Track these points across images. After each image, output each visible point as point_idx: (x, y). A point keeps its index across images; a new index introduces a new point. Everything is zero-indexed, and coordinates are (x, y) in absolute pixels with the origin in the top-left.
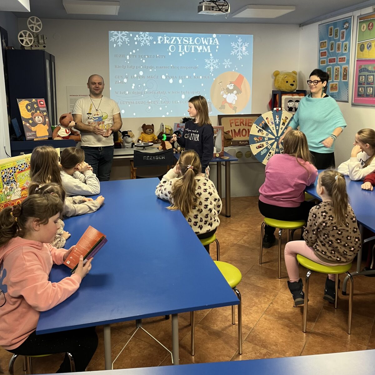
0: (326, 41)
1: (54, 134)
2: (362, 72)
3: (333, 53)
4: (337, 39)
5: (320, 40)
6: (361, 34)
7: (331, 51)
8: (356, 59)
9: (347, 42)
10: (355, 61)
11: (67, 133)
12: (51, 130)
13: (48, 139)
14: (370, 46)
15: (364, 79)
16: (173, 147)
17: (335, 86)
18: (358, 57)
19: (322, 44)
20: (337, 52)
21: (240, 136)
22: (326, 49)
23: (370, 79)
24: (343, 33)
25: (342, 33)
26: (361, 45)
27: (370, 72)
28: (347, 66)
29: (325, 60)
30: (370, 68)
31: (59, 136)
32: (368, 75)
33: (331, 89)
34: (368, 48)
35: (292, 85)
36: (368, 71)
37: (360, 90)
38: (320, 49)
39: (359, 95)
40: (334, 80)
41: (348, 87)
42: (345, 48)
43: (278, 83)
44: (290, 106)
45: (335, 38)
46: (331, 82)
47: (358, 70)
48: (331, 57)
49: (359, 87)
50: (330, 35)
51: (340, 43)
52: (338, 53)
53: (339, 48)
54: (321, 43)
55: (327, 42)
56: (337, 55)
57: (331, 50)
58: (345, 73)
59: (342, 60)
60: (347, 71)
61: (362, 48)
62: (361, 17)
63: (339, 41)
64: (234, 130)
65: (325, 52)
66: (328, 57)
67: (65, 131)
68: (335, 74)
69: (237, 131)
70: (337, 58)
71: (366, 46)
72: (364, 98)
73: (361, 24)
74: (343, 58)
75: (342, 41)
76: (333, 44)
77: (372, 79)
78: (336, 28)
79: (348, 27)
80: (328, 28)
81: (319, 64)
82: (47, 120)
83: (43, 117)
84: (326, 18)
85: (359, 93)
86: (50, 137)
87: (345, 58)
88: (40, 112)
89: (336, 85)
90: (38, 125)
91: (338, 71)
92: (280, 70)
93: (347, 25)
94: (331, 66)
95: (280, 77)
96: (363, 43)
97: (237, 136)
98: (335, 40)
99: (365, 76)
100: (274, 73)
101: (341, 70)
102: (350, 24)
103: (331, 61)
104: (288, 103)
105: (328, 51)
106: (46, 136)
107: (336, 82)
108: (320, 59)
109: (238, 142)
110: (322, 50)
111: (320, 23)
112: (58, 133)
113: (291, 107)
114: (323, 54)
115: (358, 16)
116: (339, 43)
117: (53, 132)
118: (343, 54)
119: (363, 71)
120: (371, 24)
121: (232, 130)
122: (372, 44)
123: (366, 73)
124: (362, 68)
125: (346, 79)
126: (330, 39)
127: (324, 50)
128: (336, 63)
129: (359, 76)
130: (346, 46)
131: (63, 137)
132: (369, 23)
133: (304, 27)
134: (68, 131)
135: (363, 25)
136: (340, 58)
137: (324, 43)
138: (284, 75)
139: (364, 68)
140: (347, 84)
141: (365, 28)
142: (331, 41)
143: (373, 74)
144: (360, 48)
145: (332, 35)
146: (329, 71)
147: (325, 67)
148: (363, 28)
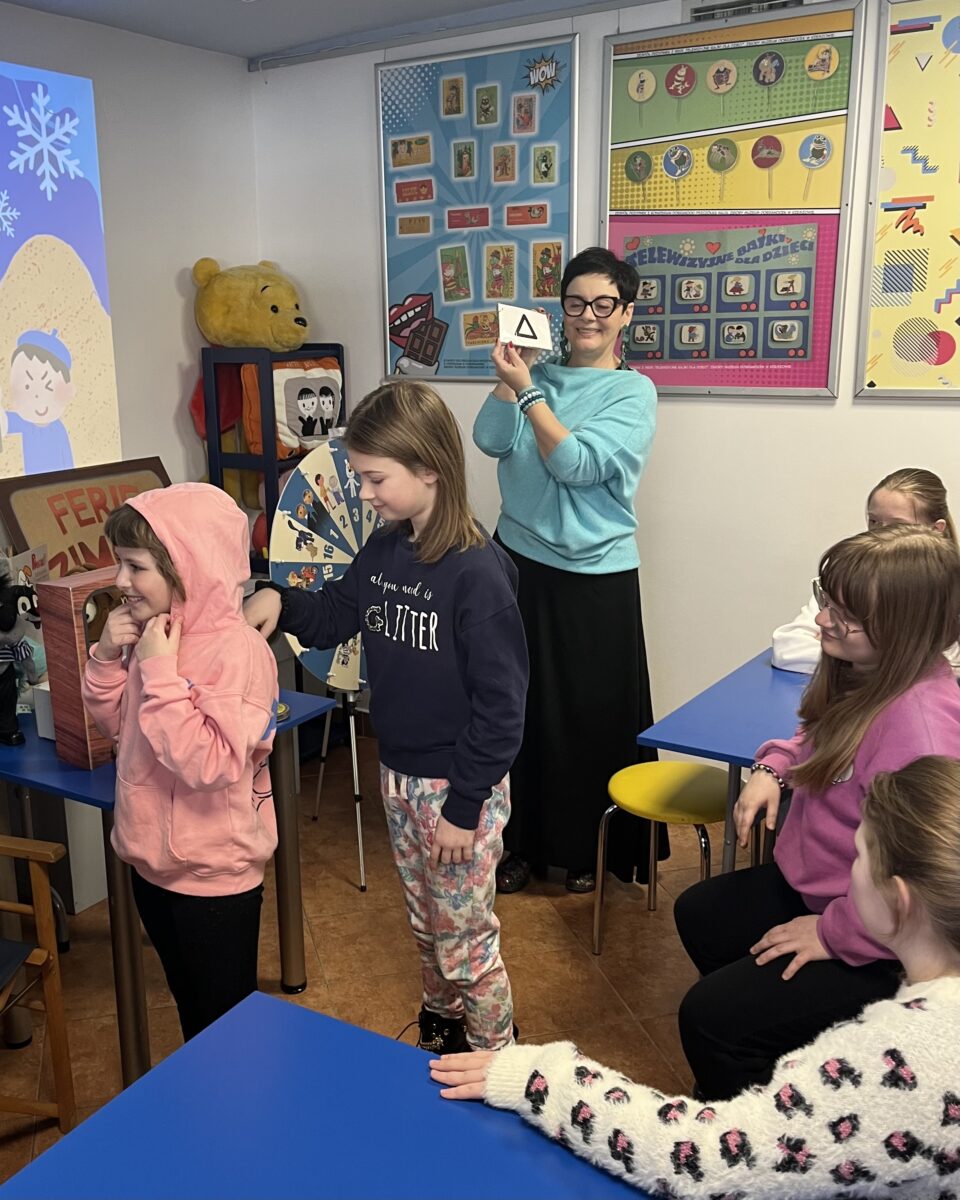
0: (428, 134)
3: (473, 188)
4: (490, 131)
5: (389, 130)
6: (623, 111)
7: (456, 180)
8: (608, 213)
9: (554, 146)
10: (600, 220)
14: (682, 161)
15: (654, 293)
18: (619, 207)
19: (403, 148)
20: (496, 184)
22: (430, 171)
23: (688, 289)
24: (526, 106)
25: (520, 107)
26: (633, 158)
29: (428, 214)
30: (687, 248)
32: (674, 277)
33: (467, 336)
34: (670, 169)
35: (302, 322)
36: (675, 258)
37: (640, 333)
38: (392, 169)
39: (635, 356)
40: (486, 300)
42: (544, 169)
44: (306, 414)
45: (478, 126)
46: (465, 307)
48: (463, 203)
50: (448, 112)
51: (513, 148)
52: (502, 189)
53: (504, 166)
54: (395, 144)
55: (431, 140)
56: (497, 195)
57: (460, 174)
58: (547, 270)
59: (529, 215)
60: (558, 260)
61: (637, 168)
62: (618, 41)
63: (505, 136)
64: (81, 545)
65: (426, 184)
66: (442, 203)
68: (490, 272)
70: (498, 210)
71: (658, 161)
72: (659, 364)
73: (627, 69)
74: (530, 209)
75: (520, 140)
76: (469, 150)
77: (702, 293)
78: (483, 80)
79: (554, 80)
80: (436, 83)
81: (390, 232)
84: (414, 37)
85: (635, 348)
87: (542, 208)
91: (507, 261)
93: (549, 71)
94: (464, 239)
96: (642, 149)
98: (479, 134)
99: (662, 278)
101: (525, 258)
102: (565, 67)
103: (458, 220)
104: (300, 402)
105: (439, 180)
108: (392, 210)
110: (401, 174)
111: (378, 56)
113: (309, 418)
114: (405, 192)
115: (606, 37)
116: (506, 144)
118: (531, 193)
119: (652, 260)
120: (682, 72)
121: (72, 549)
122: (694, 152)
123: (669, 269)
124: (640, 248)
126: (448, 131)
127: (414, 172)
128: (493, 229)
130: (545, 158)
132: (671, 66)
135: (637, 74)
136: (514, 209)
137: (413, 146)
138: (255, 278)
139: (652, 250)
141: (650, 86)
142: (456, 136)
143: (706, 270)
144: (627, 167)
145: (458, 111)
146: (454, 260)
147: (428, 247)
148: (640, 87)
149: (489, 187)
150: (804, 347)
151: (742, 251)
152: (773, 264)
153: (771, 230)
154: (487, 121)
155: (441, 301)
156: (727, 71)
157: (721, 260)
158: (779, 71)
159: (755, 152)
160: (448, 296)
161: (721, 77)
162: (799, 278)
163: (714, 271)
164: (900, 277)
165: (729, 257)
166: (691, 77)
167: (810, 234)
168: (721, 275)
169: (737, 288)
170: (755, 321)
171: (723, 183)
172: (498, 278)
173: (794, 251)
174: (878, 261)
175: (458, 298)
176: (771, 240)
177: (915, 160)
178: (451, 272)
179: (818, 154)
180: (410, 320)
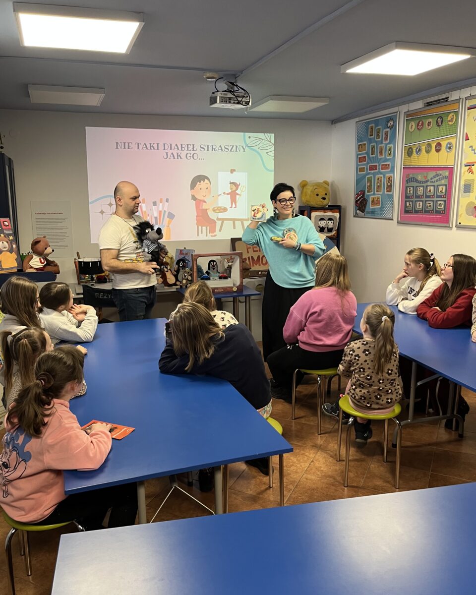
0: (365, 142)
1: (24, 265)
2: (409, 182)
3: (374, 158)
4: (379, 141)
5: (358, 141)
6: (408, 134)
7: (371, 156)
8: (403, 166)
9: (392, 145)
10: (401, 169)
11: (41, 263)
12: (20, 260)
13: (16, 271)
14: (420, 150)
15: (412, 192)
16: (177, 280)
17: (377, 200)
18: (405, 164)
19: (360, 146)
20: (379, 157)
21: (260, 265)
22: (366, 153)
23: (419, 191)
24: (386, 134)
26: (409, 149)
27: (420, 182)
28: (392, 175)
29: (365, 166)
30: (419, 178)
31: (31, 267)
32: (416, 187)
33: (372, 204)
34: (417, 153)
35: (324, 199)
36: (417, 181)
37: (408, 205)
38: (358, 153)
39: (407, 212)
40: (376, 193)
41: (393, 201)
42: (389, 153)
43: (306, 195)
44: (321, 226)
45: (376, 140)
46: (371, 195)
47: (405, 181)
48: (372, 163)
49: (406, 201)
50: (370, 136)
52: (381, 159)
53: (381, 153)
54: (359, 145)
55: (366, 144)
56: (379, 161)
57: (372, 154)
58: (389, 184)
59: (386, 167)
60: (391, 181)
61: (409, 152)
62: (408, 113)
63: (382, 143)
64: (252, 257)
65: (365, 157)
66: (368, 163)
67: (39, 261)
68: (377, 184)
69: (256, 259)
70: (379, 165)
71: (414, 150)
72: (412, 214)
73: (409, 122)
74: (386, 165)
75: (385, 144)
76: (374, 147)
77: (422, 192)
78: (378, 126)
79: (393, 125)
80: (368, 126)
81: (357, 172)
82: (14, 246)
83: (9, 242)
84: (366, 113)
85: (407, 209)
86: (19, 268)
87: (389, 165)
88: (5, 236)
89: (379, 198)
90: (3, 253)
91: (381, 181)
92: (308, 180)
93: (392, 123)
94: (372, 174)
95: (309, 189)
96: (410, 147)
97: (256, 265)
98: (376, 142)
99: (413, 187)
100: (300, 184)
101: (384, 180)
102: (395, 122)
103: (371, 168)
104: (319, 222)
105: (367, 156)
106: (15, 267)
107: (378, 195)
108: (357, 165)
109: (258, 272)
110: (360, 154)
111: (357, 119)
112: (30, 263)
113: (323, 227)
114: (361, 159)
115: (405, 113)
116: (383, 145)
117: (23, 262)
118: (387, 160)
119: (412, 181)
120: (421, 123)
121: (249, 258)
122: (422, 147)
123: (415, 184)
124: (409, 177)
125: (391, 192)
126: (370, 141)
127: (363, 154)
128: (378, 171)
129: (407, 187)
130: (390, 149)
131: (37, 269)
132: (418, 121)
133: (337, 124)
134: (43, 261)
135: (411, 123)
136: (383, 165)
137: (363, 146)
138: (314, 186)
139: (412, 178)
140: (391, 197)
141: (414, 127)
142: (371, 143)
143: (423, 185)
144: (408, 152)
145: (372, 135)
146: (369, 180)
147: (364, 176)
148: (411, 128)
149: (378, 158)
150: (444, 210)
151: (431, 179)
152: (439, 183)
153: (439, 172)
154: (378, 138)
155: (367, 193)
156: (430, 122)
157: (427, 181)
158: (442, 121)
159: (436, 147)
160: (368, 192)
161: (429, 124)
162: (444, 187)
163: (425, 185)
164: (468, 188)
165: (428, 181)
166: (422, 124)
167: (447, 174)
168: (427, 186)
169: (430, 191)
170: (433, 201)
171: (428, 157)
172: (379, 186)
173: (443, 179)
174: (463, 183)
175: (370, 192)
176: (439, 175)
177: (472, 150)
178: (369, 184)
179: (450, 148)
180: (360, 198)
